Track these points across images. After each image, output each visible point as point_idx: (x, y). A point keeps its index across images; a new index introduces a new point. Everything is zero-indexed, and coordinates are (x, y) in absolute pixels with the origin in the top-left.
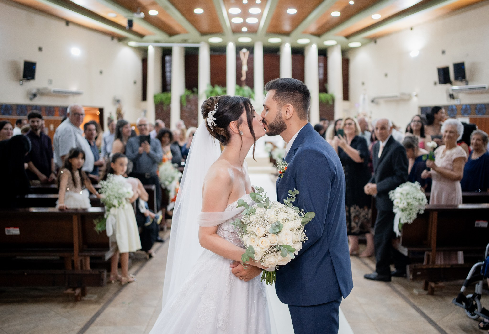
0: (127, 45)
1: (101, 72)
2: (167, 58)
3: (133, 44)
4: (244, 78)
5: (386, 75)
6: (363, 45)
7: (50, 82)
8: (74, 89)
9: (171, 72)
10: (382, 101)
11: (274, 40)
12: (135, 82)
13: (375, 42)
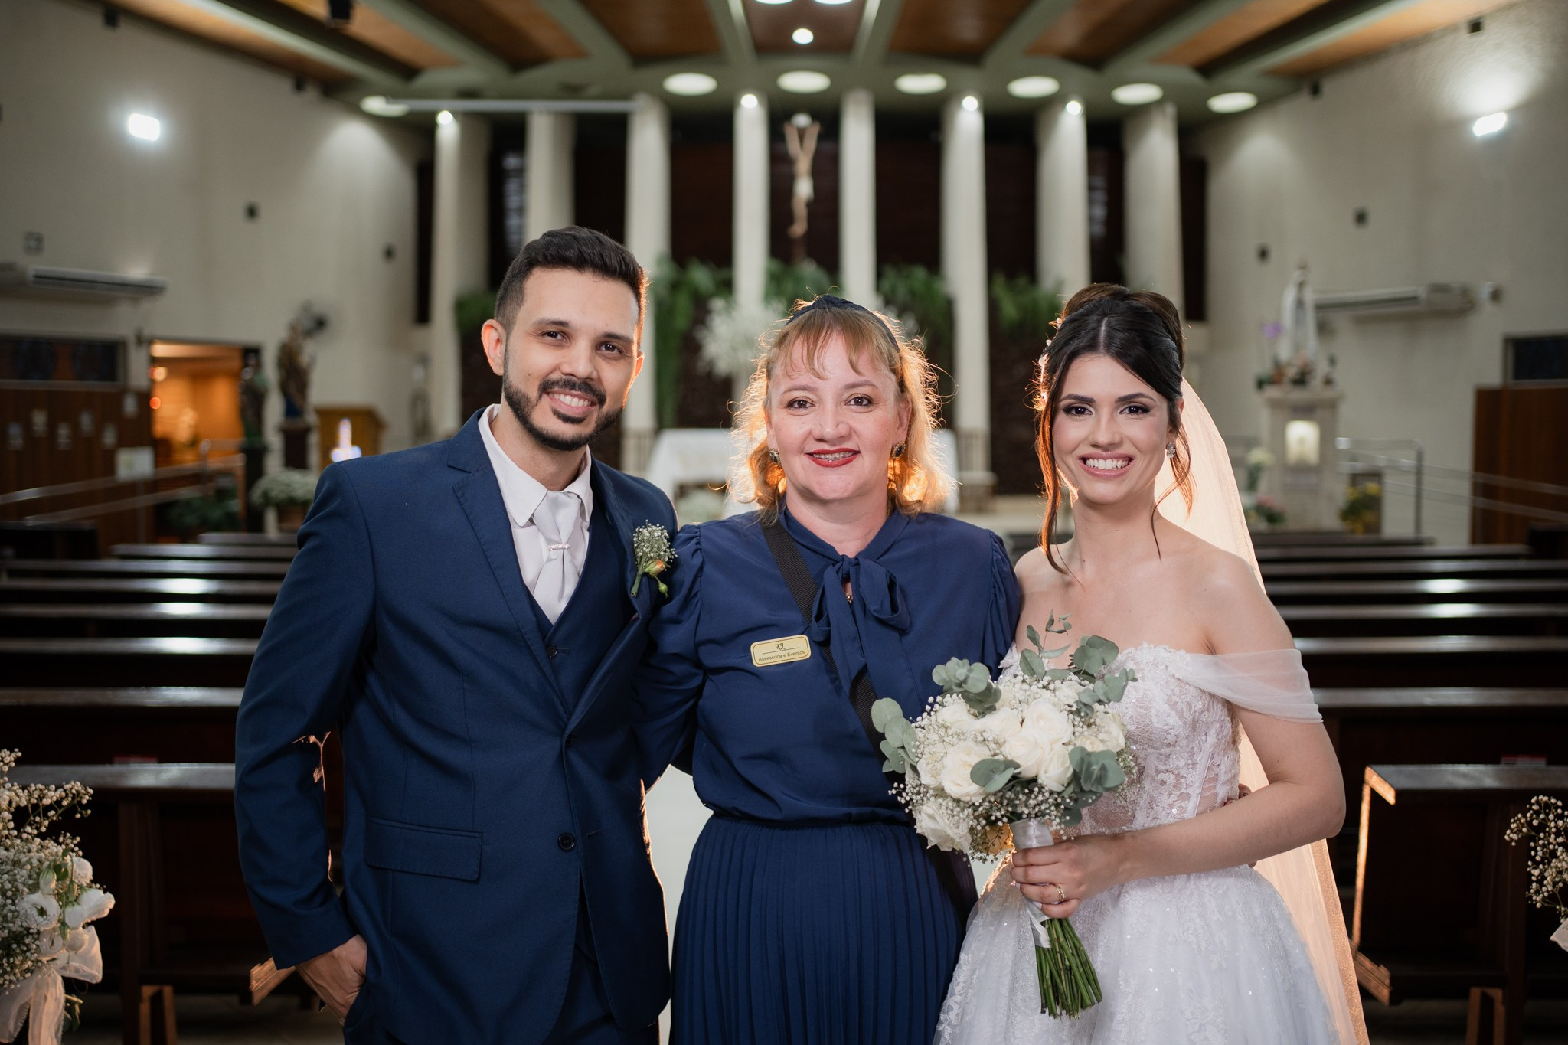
0: (357, 111)
1: (252, 212)
2: (511, 162)
3: (375, 104)
4: (799, 228)
5: (1361, 218)
6: (1265, 103)
7: (35, 243)
8: (137, 271)
9: (521, 211)
10: (1341, 321)
11: (920, 83)
12: (389, 253)
13: (1316, 90)
